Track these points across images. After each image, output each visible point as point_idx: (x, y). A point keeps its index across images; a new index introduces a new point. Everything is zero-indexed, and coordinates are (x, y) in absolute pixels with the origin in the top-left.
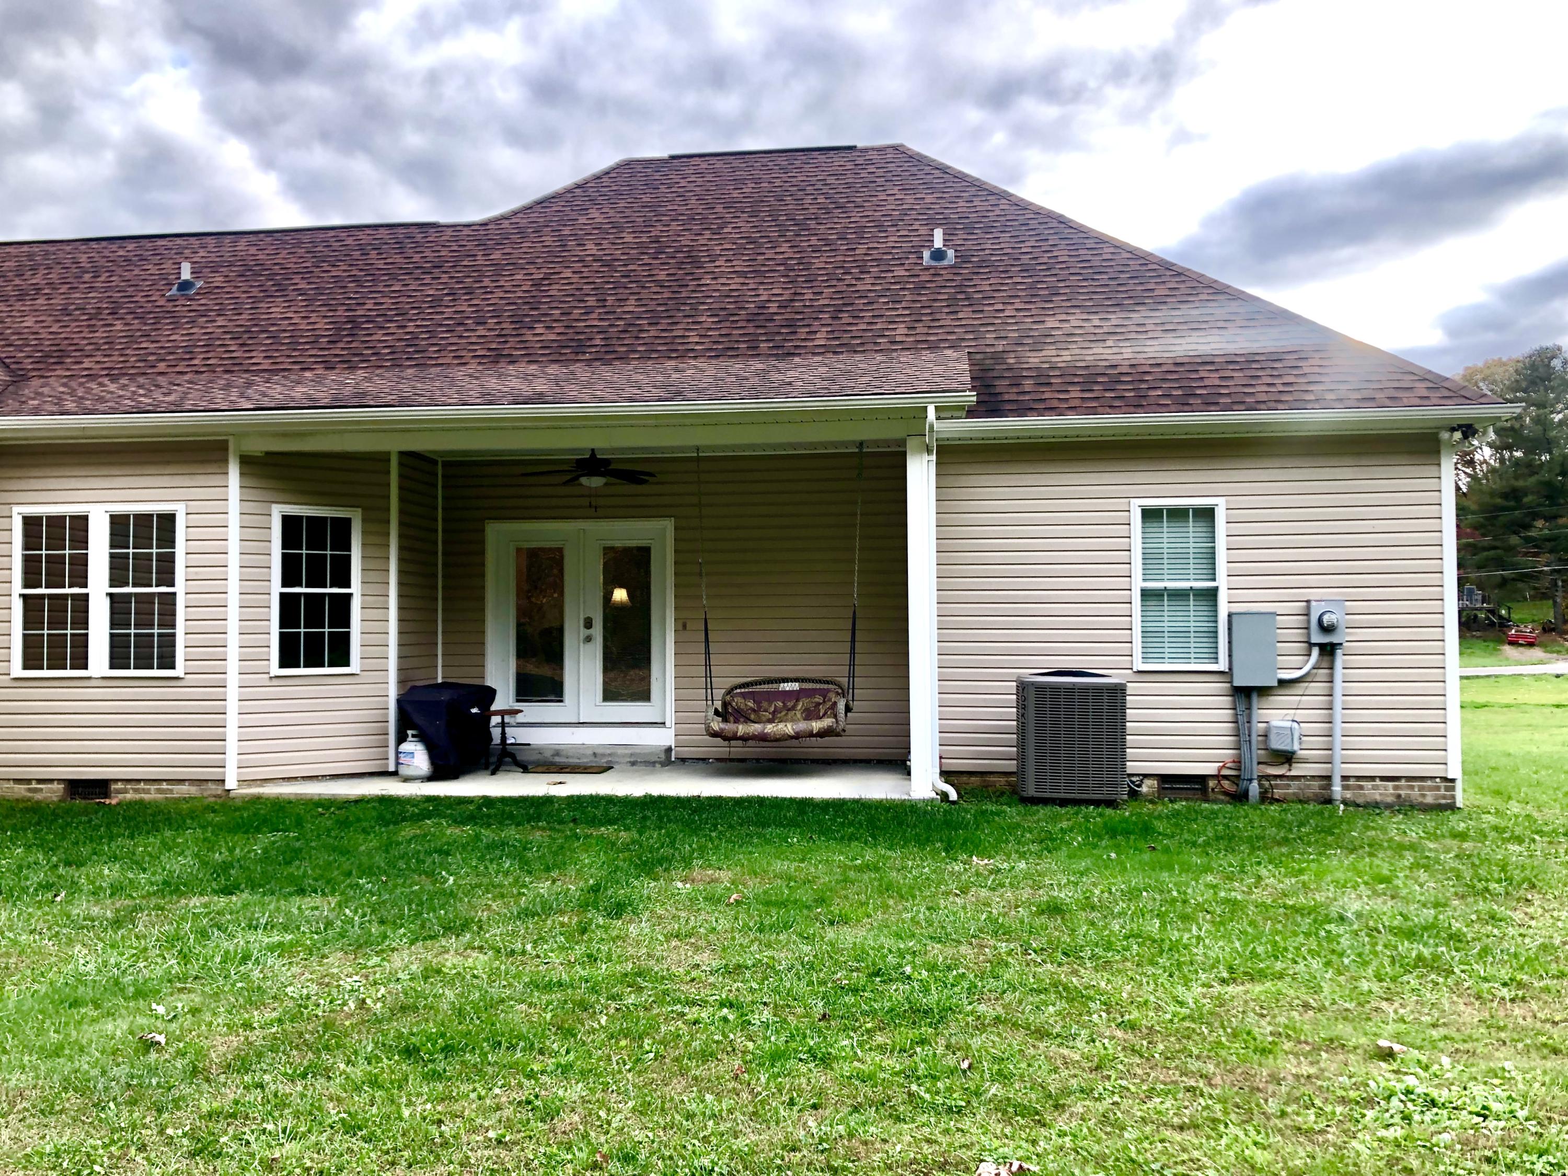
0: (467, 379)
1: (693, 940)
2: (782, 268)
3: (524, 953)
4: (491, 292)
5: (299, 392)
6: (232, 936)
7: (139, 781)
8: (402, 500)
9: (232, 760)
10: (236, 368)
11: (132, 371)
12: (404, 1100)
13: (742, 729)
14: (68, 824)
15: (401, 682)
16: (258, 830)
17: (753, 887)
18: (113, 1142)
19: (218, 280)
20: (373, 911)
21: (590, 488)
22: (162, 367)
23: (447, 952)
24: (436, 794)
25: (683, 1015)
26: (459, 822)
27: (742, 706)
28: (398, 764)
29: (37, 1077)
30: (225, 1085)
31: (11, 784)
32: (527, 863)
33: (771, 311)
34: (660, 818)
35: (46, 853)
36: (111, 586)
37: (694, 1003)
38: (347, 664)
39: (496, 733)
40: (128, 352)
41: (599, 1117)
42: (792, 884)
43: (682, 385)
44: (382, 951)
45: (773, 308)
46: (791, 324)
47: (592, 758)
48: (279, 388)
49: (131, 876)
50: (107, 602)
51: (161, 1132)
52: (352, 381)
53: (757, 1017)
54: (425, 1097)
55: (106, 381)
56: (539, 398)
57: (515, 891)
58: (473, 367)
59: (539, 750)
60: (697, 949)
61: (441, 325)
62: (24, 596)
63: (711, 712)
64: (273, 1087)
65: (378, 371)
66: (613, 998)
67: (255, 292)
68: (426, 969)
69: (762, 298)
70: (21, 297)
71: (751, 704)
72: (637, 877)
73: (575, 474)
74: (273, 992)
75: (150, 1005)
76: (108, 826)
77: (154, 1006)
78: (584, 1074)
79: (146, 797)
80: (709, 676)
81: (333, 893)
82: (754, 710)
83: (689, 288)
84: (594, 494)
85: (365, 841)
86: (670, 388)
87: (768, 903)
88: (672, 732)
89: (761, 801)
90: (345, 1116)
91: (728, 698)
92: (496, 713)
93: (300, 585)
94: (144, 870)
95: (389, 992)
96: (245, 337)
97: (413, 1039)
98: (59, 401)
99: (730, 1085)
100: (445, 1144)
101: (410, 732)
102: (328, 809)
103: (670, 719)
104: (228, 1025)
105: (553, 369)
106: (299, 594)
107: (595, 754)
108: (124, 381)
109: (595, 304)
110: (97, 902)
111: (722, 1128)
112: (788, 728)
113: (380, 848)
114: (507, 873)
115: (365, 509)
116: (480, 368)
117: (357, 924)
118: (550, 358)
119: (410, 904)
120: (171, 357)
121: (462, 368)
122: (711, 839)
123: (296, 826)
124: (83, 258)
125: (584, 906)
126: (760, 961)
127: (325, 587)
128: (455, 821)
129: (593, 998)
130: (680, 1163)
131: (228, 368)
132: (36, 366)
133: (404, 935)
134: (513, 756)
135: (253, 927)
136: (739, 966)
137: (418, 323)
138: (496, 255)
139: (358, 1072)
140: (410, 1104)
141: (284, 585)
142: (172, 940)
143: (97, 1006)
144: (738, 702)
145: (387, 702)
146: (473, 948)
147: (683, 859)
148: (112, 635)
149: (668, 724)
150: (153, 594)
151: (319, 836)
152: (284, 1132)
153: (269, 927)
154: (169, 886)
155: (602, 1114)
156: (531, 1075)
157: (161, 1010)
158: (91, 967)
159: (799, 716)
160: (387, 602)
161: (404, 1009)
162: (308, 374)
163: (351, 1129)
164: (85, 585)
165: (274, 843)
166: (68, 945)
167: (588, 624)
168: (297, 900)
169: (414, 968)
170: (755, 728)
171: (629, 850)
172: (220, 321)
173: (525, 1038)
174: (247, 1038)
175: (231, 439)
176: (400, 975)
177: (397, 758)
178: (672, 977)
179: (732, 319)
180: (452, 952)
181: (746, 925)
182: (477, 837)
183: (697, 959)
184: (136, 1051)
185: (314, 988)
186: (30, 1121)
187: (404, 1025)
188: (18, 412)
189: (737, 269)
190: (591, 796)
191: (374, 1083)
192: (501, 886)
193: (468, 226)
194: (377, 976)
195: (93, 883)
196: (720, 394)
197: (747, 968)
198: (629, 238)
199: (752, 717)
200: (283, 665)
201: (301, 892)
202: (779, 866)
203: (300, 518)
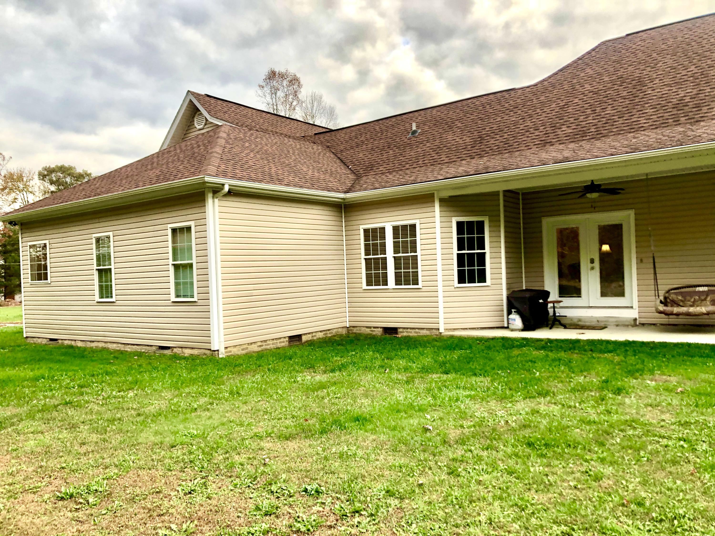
0: (532, 155)
1: (659, 408)
2: (691, 78)
3: (575, 407)
4: (540, 115)
5: (461, 170)
6: (450, 391)
7: (408, 328)
8: (505, 211)
9: (441, 321)
10: (435, 163)
11: (397, 169)
12: (530, 464)
13: (676, 310)
14: (386, 344)
15: (508, 289)
16: (454, 349)
17: (689, 385)
18: (419, 465)
19: (426, 128)
20: (506, 385)
21: (592, 198)
22: (407, 166)
23: (540, 404)
24: (526, 337)
25: (659, 442)
26: (537, 349)
27: (675, 299)
28: (508, 323)
29: (389, 437)
30: (457, 449)
31: (365, 328)
32: (571, 368)
33: (686, 101)
34: (634, 351)
35: (380, 355)
36: (394, 254)
37: (664, 437)
38: (485, 282)
39: (551, 311)
40: (395, 162)
41: (622, 484)
42: (712, 385)
43: (638, 145)
44: (512, 401)
45: (687, 99)
46: (698, 106)
47: (597, 323)
48: (453, 169)
49: (410, 364)
50: (393, 259)
51: (436, 463)
52: (482, 162)
53: (700, 447)
54: (539, 464)
55: (388, 174)
56: (566, 160)
57: (568, 380)
58: (534, 149)
59: (571, 319)
60: (662, 412)
61: (519, 133)
62: (365, 259)
63: (658, 301)
64: (476, 453)
65: (493, 157)
66: (622, 431)
67: (441, 130)
68: (532, 410)
69: (680, 96)
70: (357, 146)
71: (680, 298)
72: (627, 377)
73: (583, 193)
74: (469, 414)
75: (424, 414)
76: (399, 345)
77: (426, 415)
78: (612, 463)
79: (411, 334)
80: (656, 284)
81: (488, 375)
82: (682, 301)
83: (639, 97)
84: (594, 201)
85: (498, 355)
86: (632, 147)
87: (699, 394)
88: (637, 311)
89: (689, 345)
90: (506, 467)
91: (667, 295)
92: (551, 302)
93: (465, 250)
94: (415, 363)
95: (517, 419)
96: (437, 150)
97: (531, 440)
98: (373, 184)
99: (690, 478)
100: (551, 485)
101: (513, 310)
102: (481, 341)
103: (636, 305)
104: (454, 425)
105: (572, 145)
106: (464, 254)
107: (598, 321)
108: (394, 174)
109: (591, 113)
110: (400, 373)
111: (688, 497)
112: (704, 310)
113: (505, 358)
114: (563, 372)
115: (489, 216)
116: (537, 149)
117: (500, 389)
118: (570, 141)
119: (521, 383)
120: (411, 162)
121: (529, 151)
122: (663, 362)
123: (470, 348)
124: (377, 128)
125: (601, 389)
126: (698, 421)
127: (475, 250)
128: (536, 348)
129: (612, 430)
130: (668, 510)
131: (432, 163)
132: (364, 172)
133: (521, 395)
134: (559, 321)
135: (458, 388)
136: (687, 422)
137: (509, 133)
138: (542, 98)
139: (509, 450)
140: (533, 466)
141: (458, 250)
142: (429, 390)
143: (406, 413)
144: (673, 296)
145: (502, 297)
146: (552, 403)
147: (650, 370)
148: (395, 272)
149: (634, 307)
150: (409, 256)
151: (479, 352)
152: (483, 470)
153: (465, 388)
154: (424, 369)
155: (624, 482)
156: (586, 461)
157: (429, 417)
158: (401, 398)
159: (708, 303)
160: (501, 255)
161: (525, 426)
162: (464, 162)
163: (511, 473)
164: (385, 254)
165: (461, 354)
166: (392, 389)
167: (592, 261)
168: (474, 378)
169: (527, 409)
170: (684, 310)
171: (620, 365)
172: (428, 145)
173: (582, 444)
174: (462, 431)
175: (435, 192)
176: (521, 412)
177: (508, 321)
178: (651, 424)
179: (664, 108)
180: (542, 404)
181: (688, 404)
182: (547, 356)
183: (663, 417)
184: (423, 431)
185: (486, 414)
186: (389, 453)
187: (527, 432)
188: (360, 190)
189: (665, 83)
190: (598, 340)
191: (517, 455)
192: (561, 377)
193: (528, 87)
194: (512, 411)
195: (397, 366)
196: (660, 146)
197: (692, 423)
198: (607, 79)
199: (681, 304)
200: (459, 282)
201: (475, 375)
202: (703, 376)
203: (463, 222)
